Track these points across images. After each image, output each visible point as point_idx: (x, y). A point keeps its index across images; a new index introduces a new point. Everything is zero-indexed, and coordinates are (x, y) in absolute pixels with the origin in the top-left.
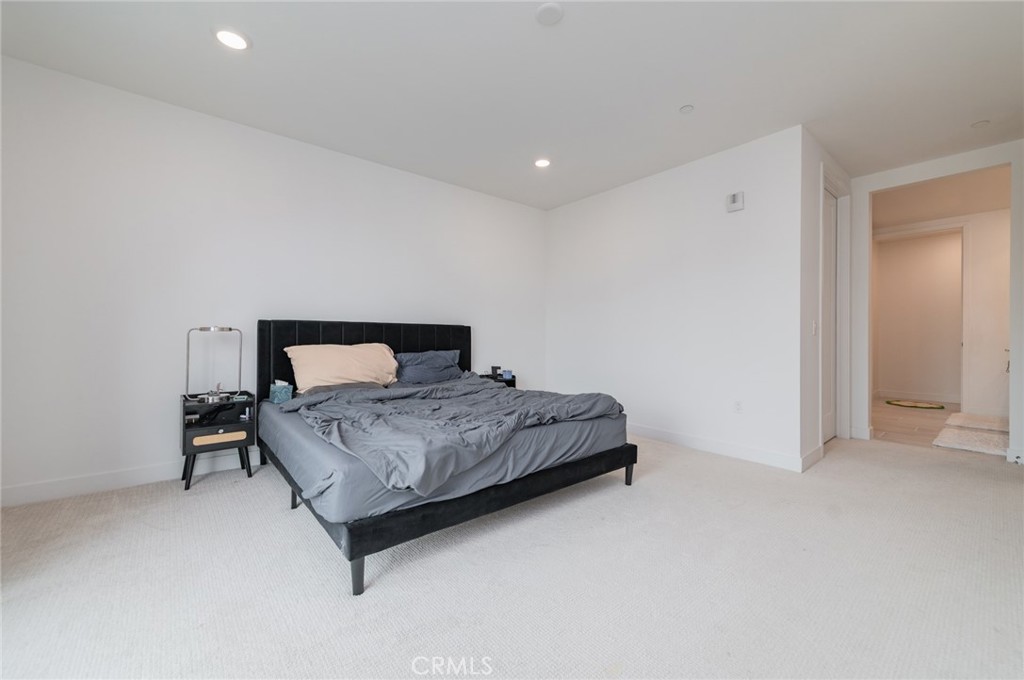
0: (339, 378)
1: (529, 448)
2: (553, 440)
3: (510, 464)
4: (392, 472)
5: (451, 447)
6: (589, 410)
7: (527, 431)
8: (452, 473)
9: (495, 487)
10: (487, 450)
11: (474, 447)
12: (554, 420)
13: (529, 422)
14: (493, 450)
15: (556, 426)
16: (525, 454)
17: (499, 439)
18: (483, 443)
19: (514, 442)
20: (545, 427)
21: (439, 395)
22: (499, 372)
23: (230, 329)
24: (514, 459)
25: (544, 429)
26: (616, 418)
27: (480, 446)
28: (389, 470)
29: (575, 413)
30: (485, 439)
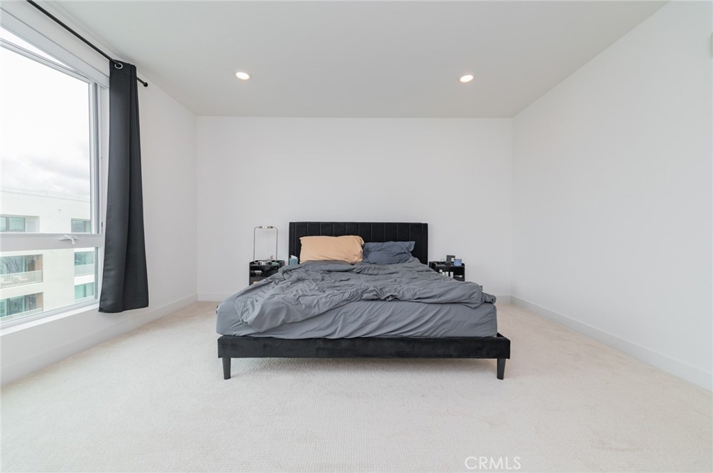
0: (323, 256)
1: (360, 317)
2: (388, 314)
3: (340, 325)
4: (245, 311)
5: (283, 303)
6: (440, 296)
7: (362, 303)
8: (284, 320)
9: (324, 339)
10: (316, 311)
11: (304, 306)
12: (395, 299)
13: (365, 296)
14: (321, 311)
15: (395, 304)
16: (355, 321)
17: (328, 304)
18: (313, 305)
19: (346, 309)
20: (383, 303)
21: (370, 272)
22: (453, 260)
23: (272, 227)
24: (344, 321)
25: (380, 304)
26: (475, 308)
27: (309, 307)
28: (244, 309)
29: (421, 296)
30: (315, 302)
